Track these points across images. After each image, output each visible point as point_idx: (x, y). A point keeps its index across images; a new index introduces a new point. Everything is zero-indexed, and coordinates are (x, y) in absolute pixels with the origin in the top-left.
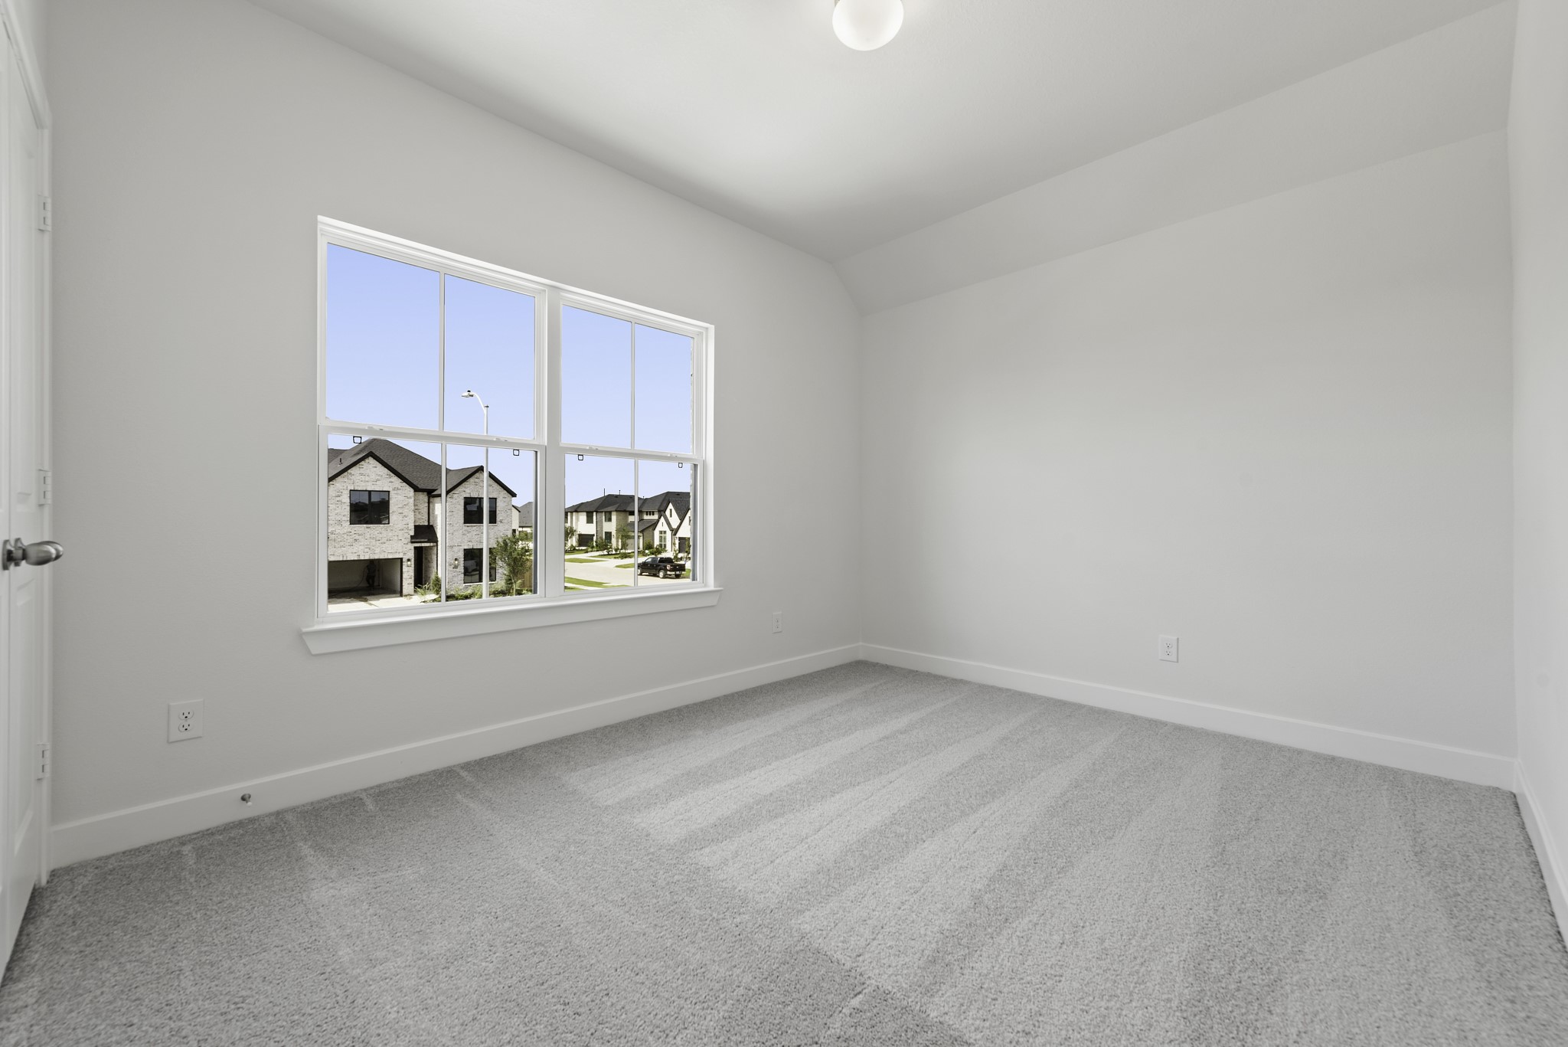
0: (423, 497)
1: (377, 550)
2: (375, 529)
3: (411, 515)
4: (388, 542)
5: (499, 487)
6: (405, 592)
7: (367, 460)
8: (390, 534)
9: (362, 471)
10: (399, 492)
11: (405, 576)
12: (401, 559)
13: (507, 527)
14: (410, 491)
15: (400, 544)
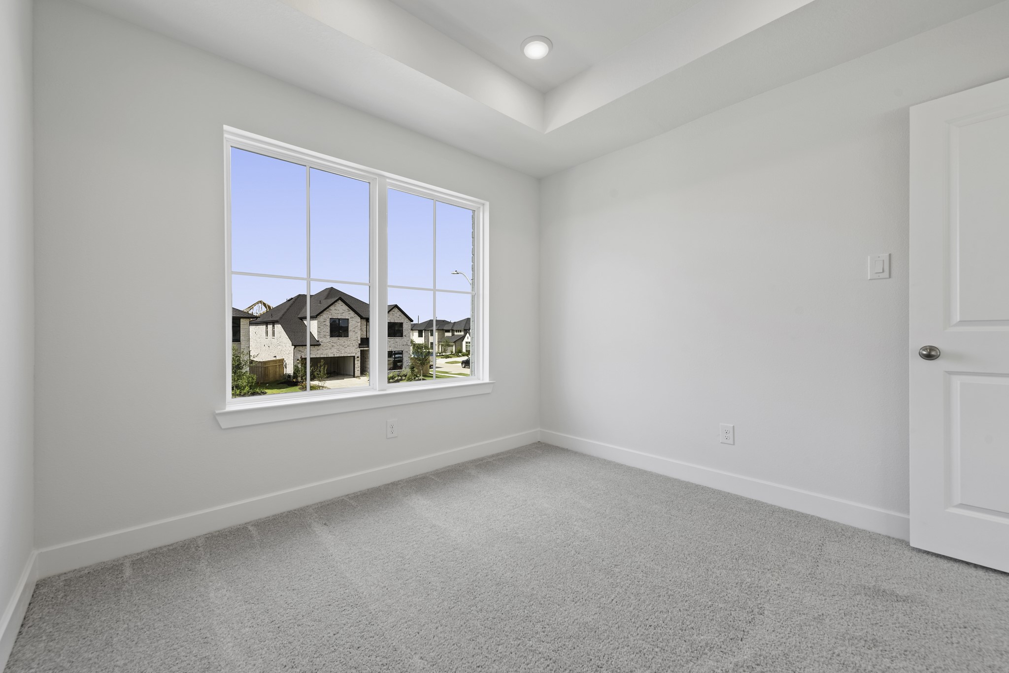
0: (364, 322)
1: (343, 352)
2: (342, 340)
3: (359, 332)
4: (348, 347)
5: (404, 317)
6: (356, 375)
7: (338, 302)
8: (349, 343)
9: (336, 308)
10: (353, 319)
11: (356, 366)
12: (354, 357)
13: (408, 339)
14: (358, 319)
15: (354, 348)
